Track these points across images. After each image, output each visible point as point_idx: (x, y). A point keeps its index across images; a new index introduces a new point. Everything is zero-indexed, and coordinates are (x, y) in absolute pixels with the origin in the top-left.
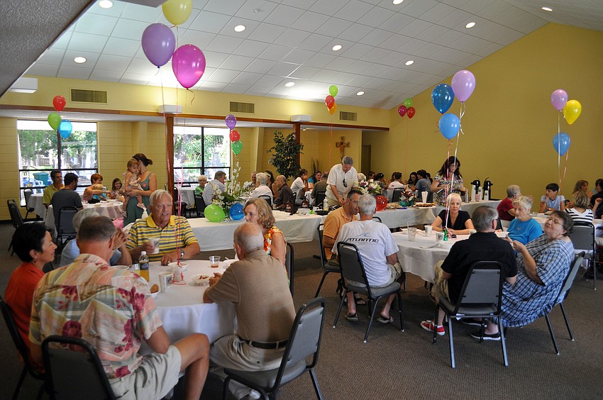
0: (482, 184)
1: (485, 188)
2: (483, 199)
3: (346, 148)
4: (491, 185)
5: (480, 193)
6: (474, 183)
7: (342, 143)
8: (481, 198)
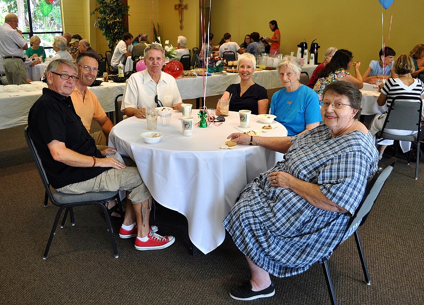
0: (309, 46)
1: (312, 51)
2: (308, 63)
3: (185, 11)
4: (318, 47)
5: (306, 57)
6: (301, 45)
7: (180, 5)
8: (306, 61)
